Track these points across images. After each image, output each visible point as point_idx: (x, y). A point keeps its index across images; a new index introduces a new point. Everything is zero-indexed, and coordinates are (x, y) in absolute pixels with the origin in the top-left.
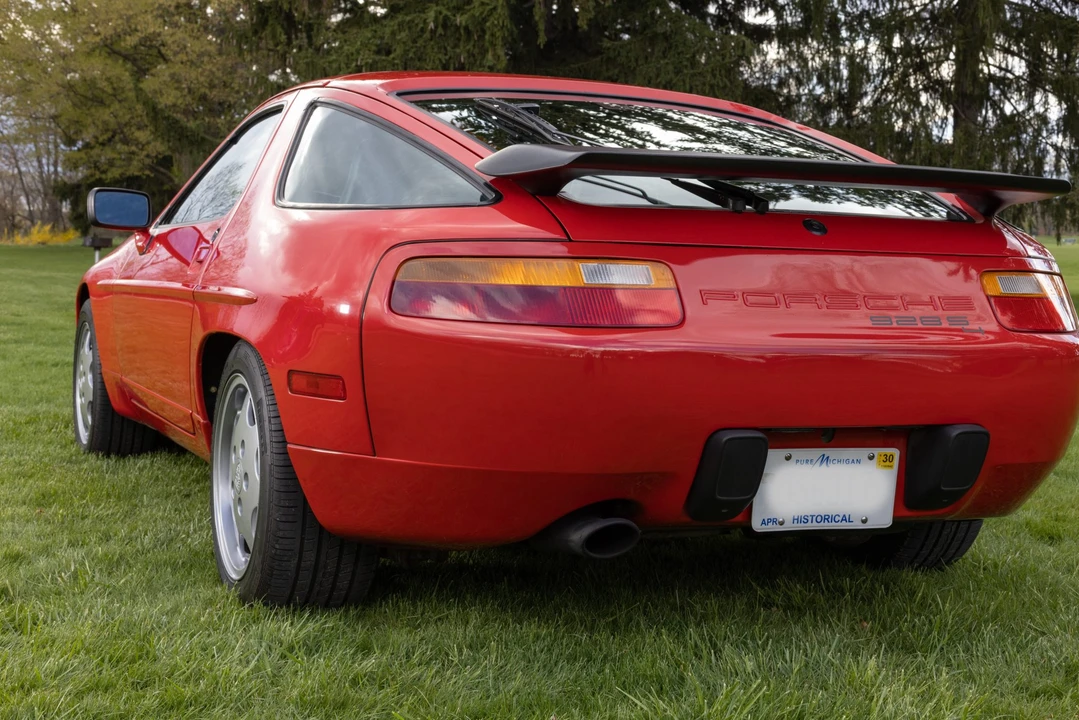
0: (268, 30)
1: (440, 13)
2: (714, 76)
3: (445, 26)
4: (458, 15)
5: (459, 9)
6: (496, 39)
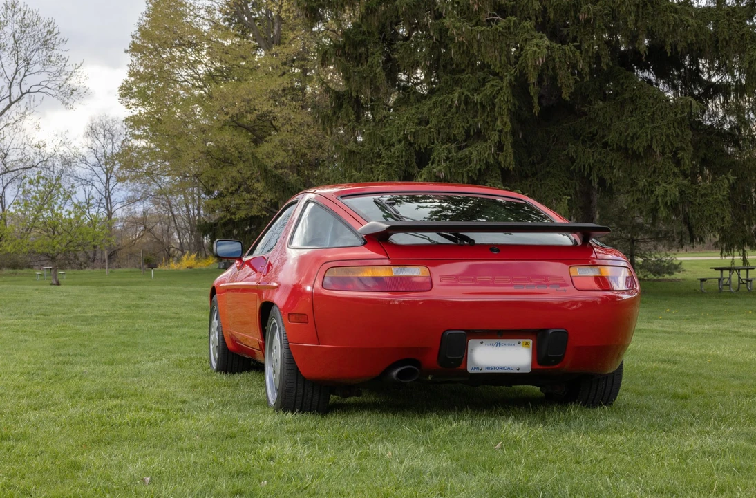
0: (343, 112)
1: (463, 94)
2: (669, 128)
3: (466, 103)
4: (475, 95)
5: (476, 90)
6: (503, 110)
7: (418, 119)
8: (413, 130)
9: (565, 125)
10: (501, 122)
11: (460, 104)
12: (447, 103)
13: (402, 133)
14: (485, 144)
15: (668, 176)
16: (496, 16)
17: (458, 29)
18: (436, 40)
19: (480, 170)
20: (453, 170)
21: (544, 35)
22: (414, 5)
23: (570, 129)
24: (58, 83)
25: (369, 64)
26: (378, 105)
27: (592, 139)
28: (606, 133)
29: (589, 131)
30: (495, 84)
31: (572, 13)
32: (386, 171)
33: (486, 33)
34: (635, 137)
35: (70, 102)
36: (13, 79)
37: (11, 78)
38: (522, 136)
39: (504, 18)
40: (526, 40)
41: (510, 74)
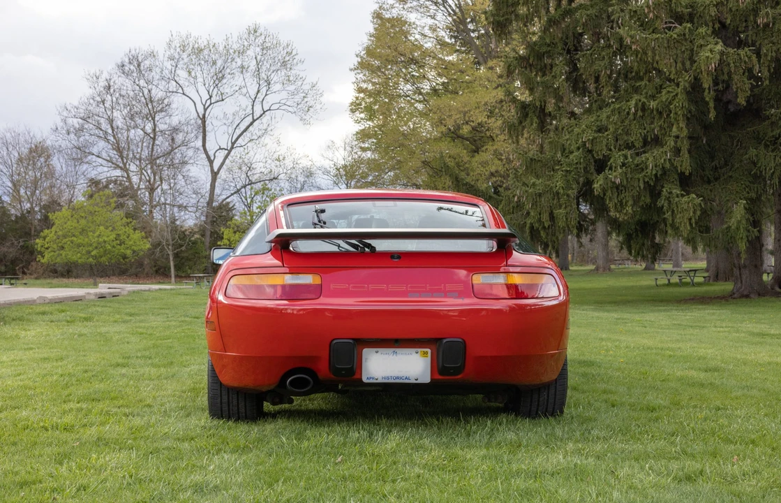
0: (528, 120)
1: (640, 101)
3: (643, 110)
4: (652, 102)
5: (653, 97)
6: (679, 116)
7: (598, 126)
8: (591, 138)
9: (749, 129)
10: (677, 128)
11: (636, 111)
12: (624, 110)
13: (580, 141)
14: (661, 150)
16: (674, 24)
17: (632, 37)
19: (656, 175)
20: (629, 176)
21: (719, 40)
22: (596, 16)
24: (296, 100)
25: (553, 74)
26: (561, 114)
29: (771, 135)
30: (671, 90)
31: (752, 18)
32: (564, 178)
33: (661, 40)
35: (307, 117)
36: (255, 98)
37: (253, 97)
38: (706, 142)
39: (681, 25)
40: (701, 45)
41: (685, 80)
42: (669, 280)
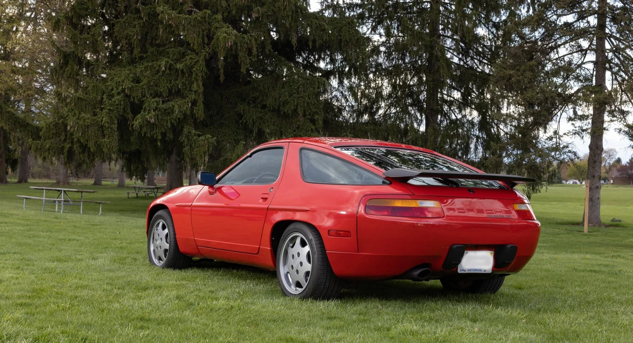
0: (69, 67)
1: (168, 62)
2: (309, 98)
3: (170, 69)
4: (178, 64)
5: (177, 61)
6: (198, 77)
7: (133, 78)
8: (130, 86)
9: (234, 90)
10: (196, 85)
11: (165, 69)
12: (155, 68)
13: (121, 88)
14: (185, 100)
15: (307, 131)
16: (195, 8)
17: (168, 14)
18: (146, 20)
19: (179, 118)
20: (159, 117)
21: (230, 25)
23: (237, 93)
27: (254, 102)
28: (265, 98)
30: (193, 57)
32: (108, 115)
33: (189, 20)
34: (286, 103)
39: (201, 11)
40: (217, 28)
41: (205, 53)
42: (137, 194)
